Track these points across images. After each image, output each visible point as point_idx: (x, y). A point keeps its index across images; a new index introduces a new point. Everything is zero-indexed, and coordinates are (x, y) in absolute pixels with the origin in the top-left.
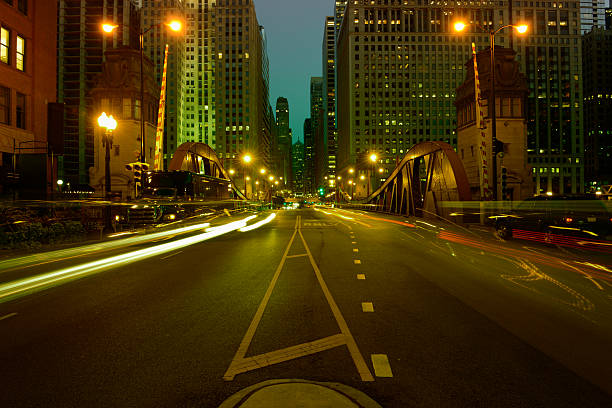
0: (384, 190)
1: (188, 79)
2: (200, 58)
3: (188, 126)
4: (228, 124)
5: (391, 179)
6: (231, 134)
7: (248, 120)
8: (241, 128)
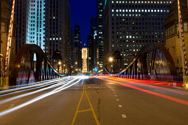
0: (128, 69)
1: (32, 15)
2: (38, 6)
3: (31, 38)
4: (51, 37)
5: (131, 64)
6: (52, 42)
7: (60, 35)
8: (57, 39)
